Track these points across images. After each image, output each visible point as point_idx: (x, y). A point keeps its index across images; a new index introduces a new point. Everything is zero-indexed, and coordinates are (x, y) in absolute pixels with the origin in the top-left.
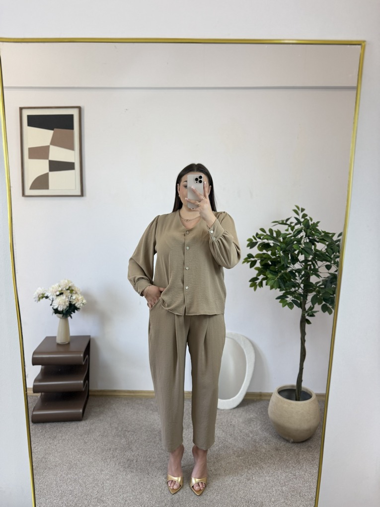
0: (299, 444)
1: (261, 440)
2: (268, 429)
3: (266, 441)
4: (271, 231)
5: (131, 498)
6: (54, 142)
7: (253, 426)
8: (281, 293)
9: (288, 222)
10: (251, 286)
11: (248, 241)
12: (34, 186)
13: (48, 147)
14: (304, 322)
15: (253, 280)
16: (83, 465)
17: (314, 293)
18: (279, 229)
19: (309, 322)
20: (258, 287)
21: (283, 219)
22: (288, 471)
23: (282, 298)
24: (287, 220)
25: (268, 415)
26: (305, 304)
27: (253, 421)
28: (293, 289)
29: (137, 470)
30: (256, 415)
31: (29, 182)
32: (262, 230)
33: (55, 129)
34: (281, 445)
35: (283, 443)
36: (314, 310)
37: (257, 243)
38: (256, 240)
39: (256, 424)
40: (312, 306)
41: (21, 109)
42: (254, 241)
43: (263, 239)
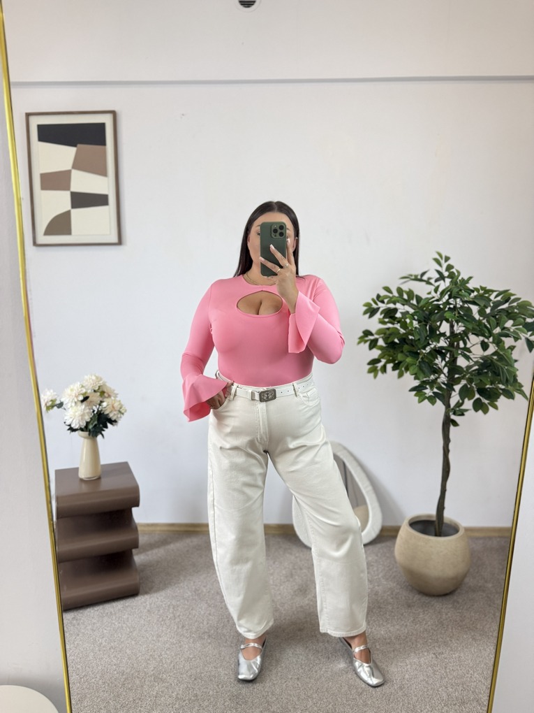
0: (440, 599)
1: (384, 592)
2: (394, 577)
3: (392, 594)
4: (400, 291)
5: (203, 675)
6: (78, 165)
7: (373, 573)
8: (417, 383)
9: (425, 278)
10: (370, 371)
11: (365, 305)
12: (50, 231)
13: (69, 172)
14: (448, 423)
15: (374, 362)
16: (132, 630)
17: (464, 382)
18: (412, 289)
19: (455, 424)
20: (380, 373)
21: (416, 274)
22: (425, 635)
23: (418, 390)
24: (423, 274)
25: (394, 557)
26: (450, 397)
27: (372, 565)
28: (432, 377)
29: (209, 636)
30: (376, 558)
31: (43, 223)
32: (387, 289)
33: (79, 145)
34: (415, 599)
35: (417, 597)
36: (463, 407)
37: (379, 308)
38: (377, 304)
39: (377, 570)
40: (461, 401)
41: (28, 115)
42: (374, 306)
43: (388, 303)
